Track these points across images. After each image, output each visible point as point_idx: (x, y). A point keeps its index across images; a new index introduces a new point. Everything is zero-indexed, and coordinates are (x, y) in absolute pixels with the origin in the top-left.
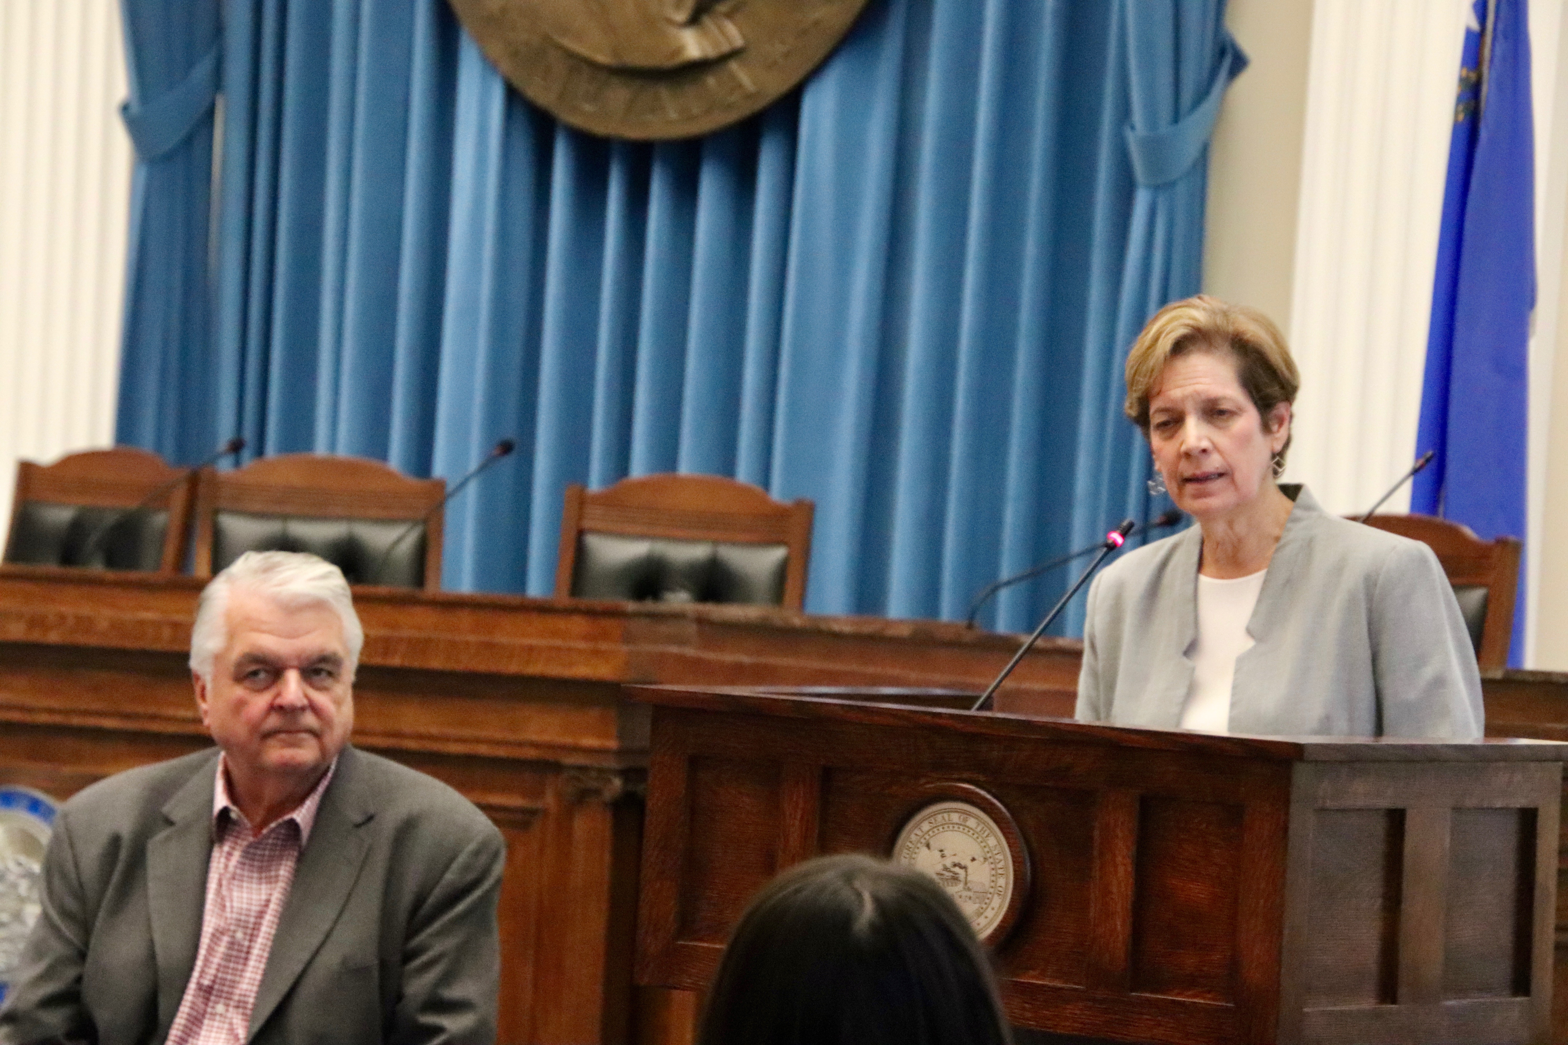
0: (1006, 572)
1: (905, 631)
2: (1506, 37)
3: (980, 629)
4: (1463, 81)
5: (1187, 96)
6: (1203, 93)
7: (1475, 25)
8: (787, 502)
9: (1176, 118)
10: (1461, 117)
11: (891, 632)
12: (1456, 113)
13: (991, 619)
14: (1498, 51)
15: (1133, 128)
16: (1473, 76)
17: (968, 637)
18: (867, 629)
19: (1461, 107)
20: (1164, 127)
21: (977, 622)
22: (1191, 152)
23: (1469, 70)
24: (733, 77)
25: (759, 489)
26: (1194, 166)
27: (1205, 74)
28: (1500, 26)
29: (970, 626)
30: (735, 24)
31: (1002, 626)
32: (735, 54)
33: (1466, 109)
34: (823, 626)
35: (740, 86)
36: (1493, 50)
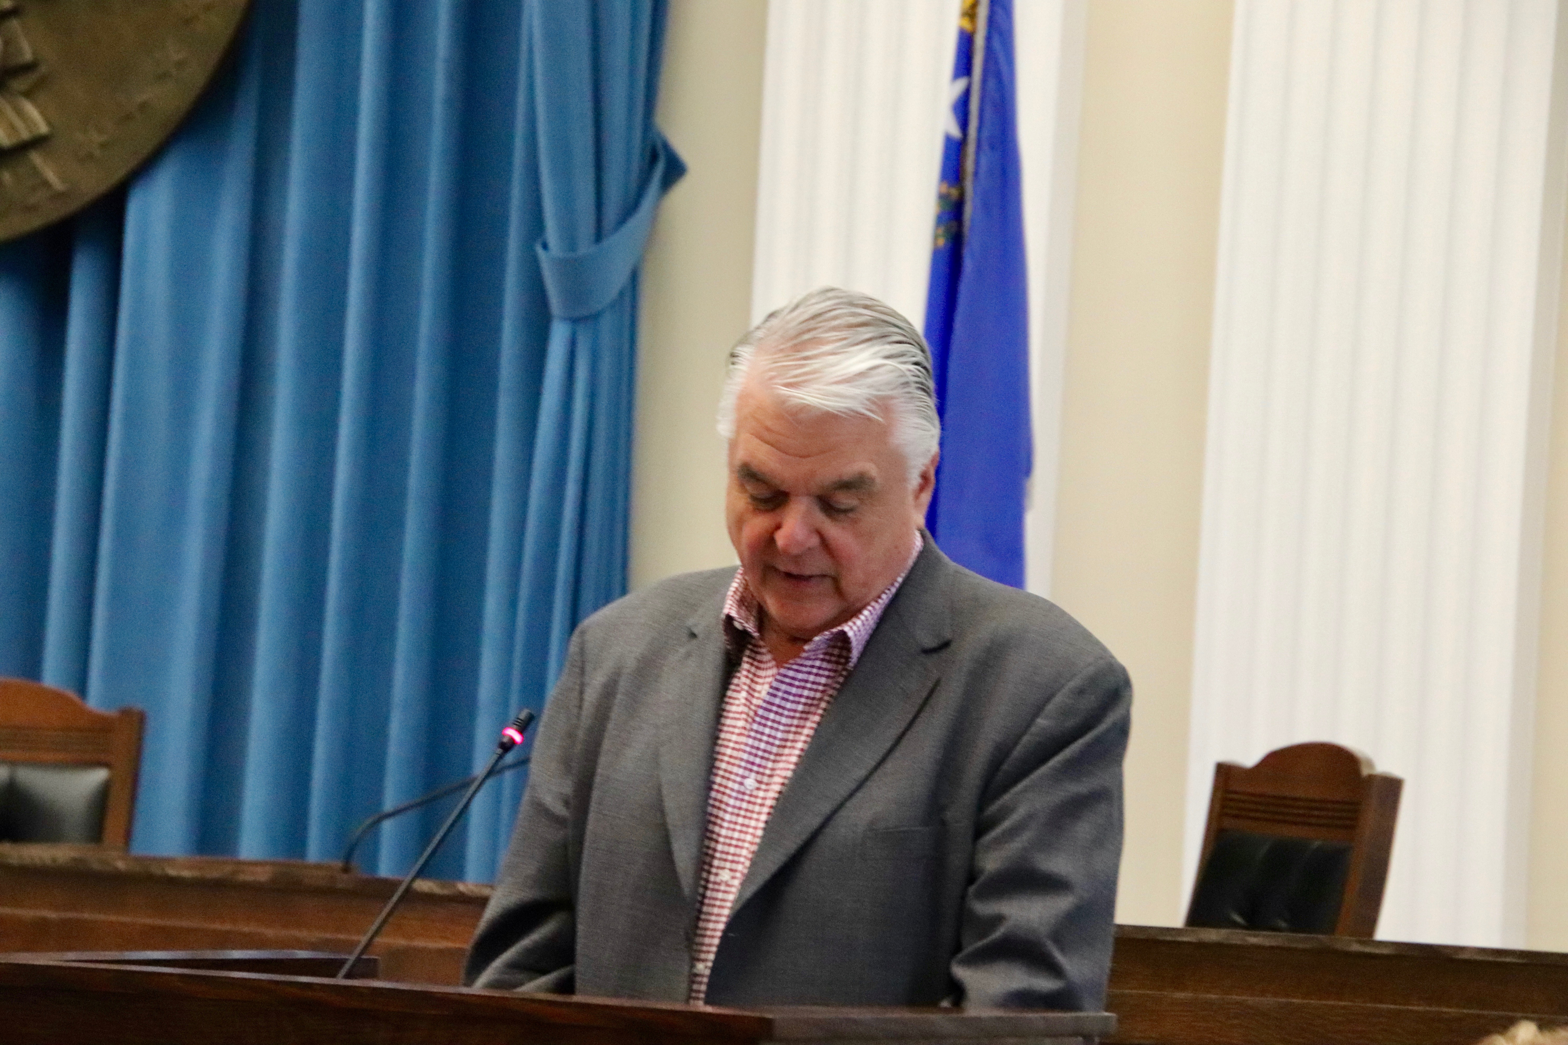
0: (390, 800)
1: (262, 875)
2: (992, 147)
3: (360, 871)
4: (943, 198)
5: (611, 212)
6: (631, 208)
7: (955, 132)
8: (111, 712)
9: (599, 236)
10: (941, 242)
11: (245, 877)
12: (936, 238)
13: (373, 859)
14: (984, 161)
15: (545, 246)
16: (954, 192)
17: (343, 881)
18: (214, 874)
19: (941, 231)
20: (585, 248)
21: (355, 863)
22: (618, 279)
23: (951, 185)
24: (35, 172)
25: (72, 694)
26: (621, 294)
27: (633, 186)
28: (986, 134)
29: (346, 870)
30: (38, 106)
31: (385, 870)
32: (37, 142)
33: (947, 231)
34: (156, 870)
35: (46, 184)
36: (977, 162)
